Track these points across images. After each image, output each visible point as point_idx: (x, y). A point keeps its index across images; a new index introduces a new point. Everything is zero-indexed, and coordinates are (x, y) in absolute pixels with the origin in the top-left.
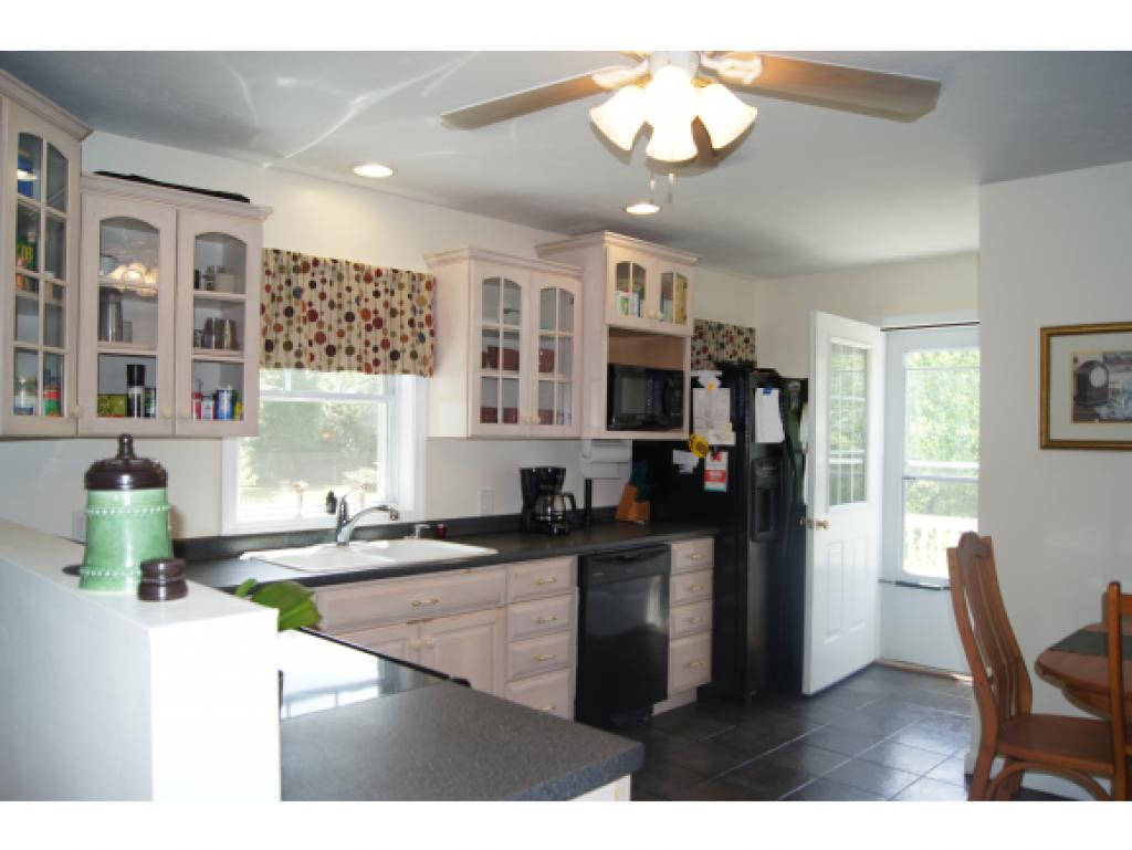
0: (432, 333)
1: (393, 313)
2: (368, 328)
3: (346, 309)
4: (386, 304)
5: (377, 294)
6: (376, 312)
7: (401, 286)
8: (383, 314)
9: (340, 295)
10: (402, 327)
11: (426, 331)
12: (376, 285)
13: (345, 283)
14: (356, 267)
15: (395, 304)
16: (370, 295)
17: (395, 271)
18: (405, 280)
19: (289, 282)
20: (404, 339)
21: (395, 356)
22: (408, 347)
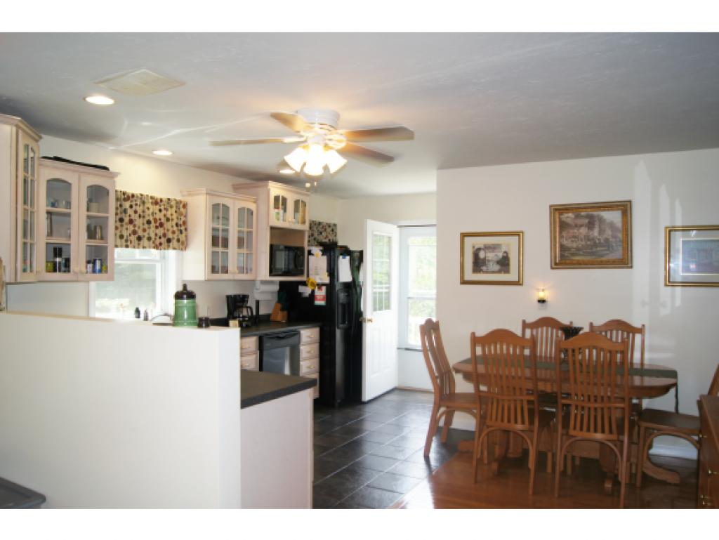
0: (186, 229)
1: (168, 220)
2: (157, 227)
3: (147, 218)
4: (165, 215)
5: (160, 210)
6: (160, 219)
7: (171, 207)
8: (163, 220)
9: (143, 212)
10: (172, 226)
11: (183, 228)
12: (160, 206)
13: (146, 206)
14: (152, 198)
15: (169, 216)
16: (157, 212)
17: (169, 199)
18: (173, 203)
19: (121, 206)
20: (174, 232)
21: (169, 241)
22: (175, 236)
